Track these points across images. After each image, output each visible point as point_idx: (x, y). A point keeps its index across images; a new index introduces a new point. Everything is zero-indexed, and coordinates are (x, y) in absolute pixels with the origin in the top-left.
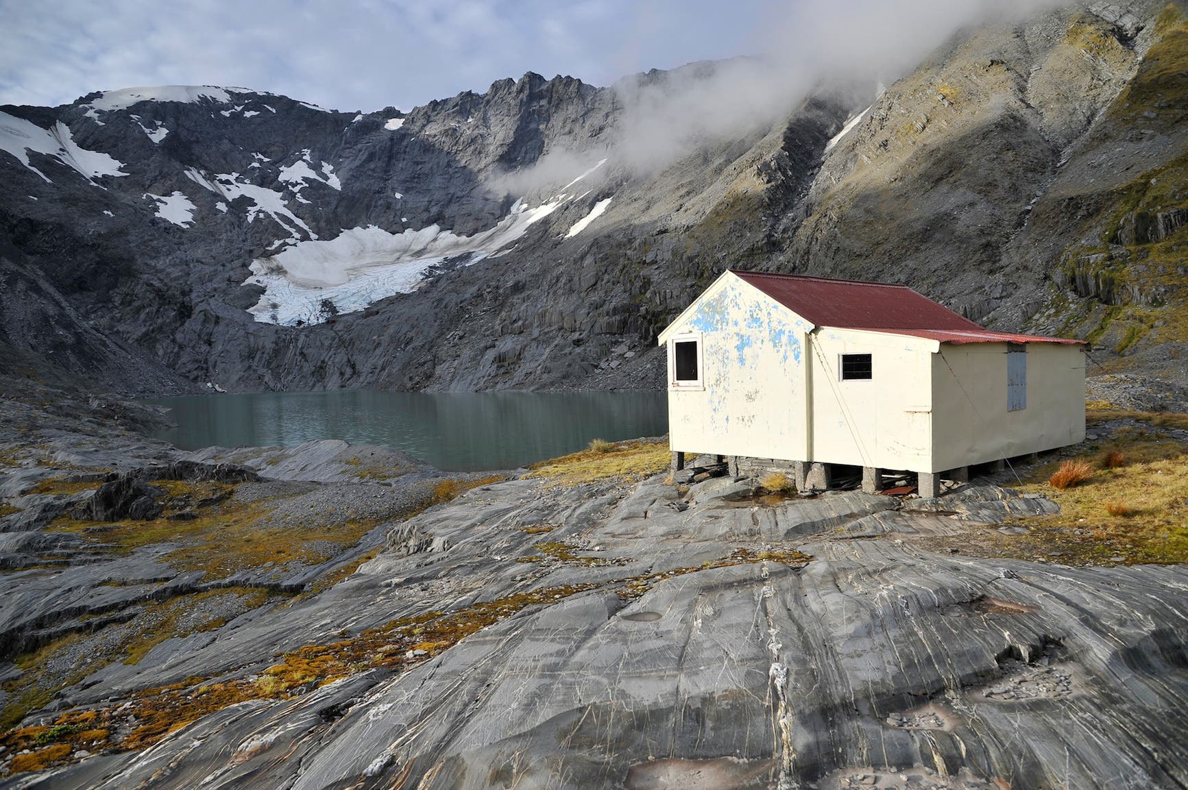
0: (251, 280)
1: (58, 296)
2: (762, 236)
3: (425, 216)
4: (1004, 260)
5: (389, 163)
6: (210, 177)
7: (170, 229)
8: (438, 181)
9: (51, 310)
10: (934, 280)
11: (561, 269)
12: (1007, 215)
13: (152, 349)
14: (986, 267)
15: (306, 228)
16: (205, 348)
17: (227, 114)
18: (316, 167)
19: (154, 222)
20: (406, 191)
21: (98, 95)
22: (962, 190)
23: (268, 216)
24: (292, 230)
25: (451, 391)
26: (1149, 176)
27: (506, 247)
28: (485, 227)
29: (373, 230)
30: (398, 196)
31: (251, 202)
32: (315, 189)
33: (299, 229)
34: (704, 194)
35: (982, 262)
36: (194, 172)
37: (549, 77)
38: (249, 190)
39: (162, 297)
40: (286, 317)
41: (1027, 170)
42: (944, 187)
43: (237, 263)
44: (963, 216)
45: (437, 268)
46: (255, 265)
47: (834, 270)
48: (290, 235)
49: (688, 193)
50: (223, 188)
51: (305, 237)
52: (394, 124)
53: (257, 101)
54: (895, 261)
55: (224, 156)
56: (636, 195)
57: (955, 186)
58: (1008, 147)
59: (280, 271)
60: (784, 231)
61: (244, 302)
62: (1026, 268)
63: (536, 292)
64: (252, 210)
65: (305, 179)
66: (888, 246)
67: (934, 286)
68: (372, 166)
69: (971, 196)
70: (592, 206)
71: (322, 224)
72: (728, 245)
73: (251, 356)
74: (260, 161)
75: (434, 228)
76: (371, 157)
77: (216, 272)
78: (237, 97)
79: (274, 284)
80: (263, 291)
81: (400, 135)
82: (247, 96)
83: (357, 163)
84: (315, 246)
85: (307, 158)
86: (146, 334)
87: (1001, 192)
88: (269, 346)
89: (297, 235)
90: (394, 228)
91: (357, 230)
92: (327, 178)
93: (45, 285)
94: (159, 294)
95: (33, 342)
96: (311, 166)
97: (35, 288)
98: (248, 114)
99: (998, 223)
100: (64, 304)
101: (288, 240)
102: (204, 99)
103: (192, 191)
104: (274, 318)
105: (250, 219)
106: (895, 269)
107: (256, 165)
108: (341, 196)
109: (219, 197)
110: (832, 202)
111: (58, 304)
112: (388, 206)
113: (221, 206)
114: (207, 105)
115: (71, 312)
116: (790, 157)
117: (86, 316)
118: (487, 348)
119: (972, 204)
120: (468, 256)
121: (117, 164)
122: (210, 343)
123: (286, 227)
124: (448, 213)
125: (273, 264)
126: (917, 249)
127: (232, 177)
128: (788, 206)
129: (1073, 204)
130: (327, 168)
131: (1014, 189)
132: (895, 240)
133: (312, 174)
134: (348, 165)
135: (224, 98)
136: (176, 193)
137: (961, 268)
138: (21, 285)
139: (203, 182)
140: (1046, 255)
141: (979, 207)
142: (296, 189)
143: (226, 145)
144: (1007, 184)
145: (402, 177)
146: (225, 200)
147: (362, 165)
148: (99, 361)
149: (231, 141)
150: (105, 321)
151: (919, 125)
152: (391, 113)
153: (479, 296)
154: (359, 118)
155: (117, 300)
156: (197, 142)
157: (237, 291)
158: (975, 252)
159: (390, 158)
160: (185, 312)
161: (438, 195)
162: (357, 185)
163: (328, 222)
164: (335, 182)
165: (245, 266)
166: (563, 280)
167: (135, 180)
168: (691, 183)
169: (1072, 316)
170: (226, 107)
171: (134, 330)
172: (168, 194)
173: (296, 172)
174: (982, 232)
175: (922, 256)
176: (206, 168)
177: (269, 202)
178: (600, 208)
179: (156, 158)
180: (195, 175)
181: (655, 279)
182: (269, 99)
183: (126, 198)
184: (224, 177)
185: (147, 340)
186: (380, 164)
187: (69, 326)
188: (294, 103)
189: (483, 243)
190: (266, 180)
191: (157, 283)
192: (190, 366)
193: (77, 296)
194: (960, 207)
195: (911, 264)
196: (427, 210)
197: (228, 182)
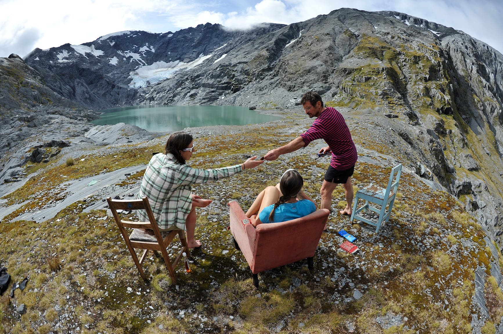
0: (130, 77)
1: (87, 86)
2: (266, 66)
3: (176, 58)
4: (329, 80)
5: (168, 45)
6: (123, 52)
7: (112, 66)
8: (180, 49)
9: (85, 90)
10: (311, 83)
11: (210, 71)
12: (330, 69)
13: (105, 97)
14: (324, 81)
15: (145, 62)
16: (117, 95)
17: (129, 37)
18: (149, 47)
19: (109, 65)
20: (171, 52)
21: (102, 37)
22: (319, 61)
23: (135, 60)
24: (141, 63)
25: (177, 105)
26: (362, 67)
27: (197, 66)
28: (192, 61)
29: (162, 62)
30: (169, 53)
31: (132, 57)
32: (148, 52)
33: (143, 63)
34: (252, 54)
35: (323, 80)
36: (119, 51)
37: (213, 24)
38: (132, 54)
39: (108, 83)
40: (137, 85)
41: (335, 60)
42: (315, 60)
43: (127, 73)
44: (319, 68)
45: (177, 71)
46: (131, 73)
47: (285, 76)
48: (140, 64)
49: (247, 54)
50: (125, 54)
51: (144, 65)
52: (170, 35)
53: (136, 33)
54: (302, 76)
55: (127, 46)
56: (233, 53)
57: (318, 60)
58: (330, 53)
59: (137, 74)
60: (273, 65)
61: (127, 83)
62: (334, 83)
63: (203, 78)
64: (132, 59)
65: (146, 50)
66: (300, 72)
67: (311, 84)
68: (163, 46)
69: (321, 63)
70: (221, 56)
71: (149, 61)
72: (257, 68)
73: (128, 97)
74: (135, 47)
75: (178, 61)
76: (163, 44)
77: (121, 76)
78: (132, 32)
79: (135, 77)
80: (132, 79)
81: (172, 38)
82: (135, 32)
83: (159, 45)
84: (147, 67)
85: (147, 45)
86: (104, 93)
87: (329, 64)
88: (133, 94)
89: (142, 65)
90: (168, 61)
91: (158, 62)
92: (151, 50)
93: (84, 84)
94: (108, 82)
95: (81, 98)
96: (148, 47)
97: (82, 85)
98: (134, 36)
99: (328, 71)
100: (88, 88)
101: (140, 66)
102: (124, 34)
103: (118, 56)
104: (134, 86)
105: (131, 61)
106: (301, 78)
107: (134, 48)
108: (154, 54)
109: (124, 57)
110: (286, 59)
111: (86, 88)
112: (166, 56)
113: (125, 59)
114: (125, 35)
115: (89, 89)
116: (276, 47)
117: (92, 90)
118: (188, 93)
119: (322, 65)
120: (186, 68)
121: (103, 52)
122: (118, 94)
123: (140, 63)
124: (182, 57)
125: (135, 72)
126: (307, 74)
127: (128, 52)
128: (275, 59)
129: (345, 70)
130: (152, 47)
131: (332, 63)
132: (302, 71)
133: (148, 49)
134: (157, 46)
135: (129, 33)
136: (115, 57)
137: (318, 81)
138: (80, 85)
139: (121, 54)
140: (338, 81)
141: (323, 66)
142: (143, 53)
143: (128, 44)
144: (330, 62)
145: (171, 48)
146: (125, 57)
147: (161, 46)
148: (94, 101)
149: (129, 43)
150: (96, 91)
151: (309, 44)
152: (170, 33)
153: (187, 79)
154: (161, 34)
155: (99, 85)
156: (121, 44)
157: (126, 80)
158: (322, 77)
159: (168, 44)
160: (113, 86)
161: (180, 53)
162: (159, 51)
163: (150, 61)
164: (153, 51)
165: (128, 73)
166: (210, 74)
167: (106, 55)
168: (248, 51)
169: (344, 97)
170: (129, 35)
171: (102, 92)
172: (113, 57)
173: (144, 49)
174: (323, 73)
175: (308, 76)
176: (122, 50)
177: (136, 57)
178: (224, 56)
179: (111, 49)
180: (119, 52)
181: (236, 75)
182: (140, 32)
183: (103, 60)
184: (126, 52)
185: (104, 95)
186: (165, 45)
187: (88, 93)
188: (146, 32)
189: (191, 65)
190: (136, 51)
191: (107, 80)
192: (114, 101)
193: (91, 85)
194: (319, 65)
195: (306, 78)
196: (177, 56)
197: (127, 53)
